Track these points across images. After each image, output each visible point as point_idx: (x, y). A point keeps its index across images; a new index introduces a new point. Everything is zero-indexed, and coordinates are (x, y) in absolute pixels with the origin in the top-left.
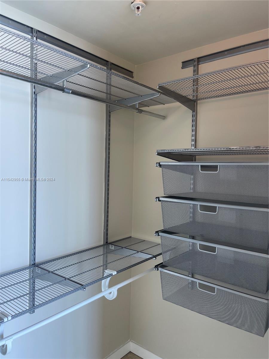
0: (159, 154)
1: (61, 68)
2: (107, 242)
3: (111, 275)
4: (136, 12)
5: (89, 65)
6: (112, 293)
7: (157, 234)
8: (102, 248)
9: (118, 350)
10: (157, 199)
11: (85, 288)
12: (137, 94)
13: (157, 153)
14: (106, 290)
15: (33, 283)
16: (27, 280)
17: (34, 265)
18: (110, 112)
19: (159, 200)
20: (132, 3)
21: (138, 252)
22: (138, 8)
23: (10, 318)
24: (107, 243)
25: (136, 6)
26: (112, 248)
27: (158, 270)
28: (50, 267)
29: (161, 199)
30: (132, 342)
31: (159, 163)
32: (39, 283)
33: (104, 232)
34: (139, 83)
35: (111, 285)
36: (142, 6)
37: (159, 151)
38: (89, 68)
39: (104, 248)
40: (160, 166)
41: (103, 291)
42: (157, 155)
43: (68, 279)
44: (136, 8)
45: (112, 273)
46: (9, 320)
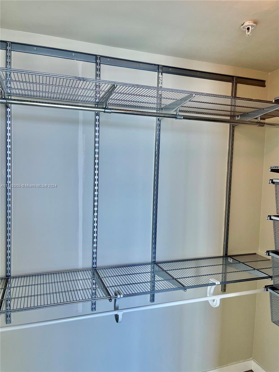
0: (273, 170)
1: (174, 99)
2: (226, 254)
3: (214, 284)
4: (247, 33)
5: (194, 95)
6: (215, 301)
7: (267, 254)
8: (221, 259)
9: (237, 363)
10: (269, 218)
11: (186, 289)
12: (257, 108)
13: (270, 170)
14: (210, 296)
15: (153, 277)
16: (149, 272)
17: (155, 263)
18: (233, 126)
19: (271, 219)
20: (242, 25)
21: (254, 269)
22: (248, 29)
23: (122, 296)
24: (226, 256)
25: (246, 28)
26: (230, 260)
27: (267, 290)
28: (165, 267)
29: (272, 218)
30: (254, 361)
31: (272, 180)
32: (157, 278)
33: (224, 245)
34: (253, 99)
35: (215, 294)
36: (252, 26)
37: (272, 167)
38: (195, 96)
39: (223, 260)
40: (273, 183)
41: (208, 296)
42: (271, 171)
43: (175, 279)
44: (246, 29)
45: (215, 282)
46: (121, 297)
